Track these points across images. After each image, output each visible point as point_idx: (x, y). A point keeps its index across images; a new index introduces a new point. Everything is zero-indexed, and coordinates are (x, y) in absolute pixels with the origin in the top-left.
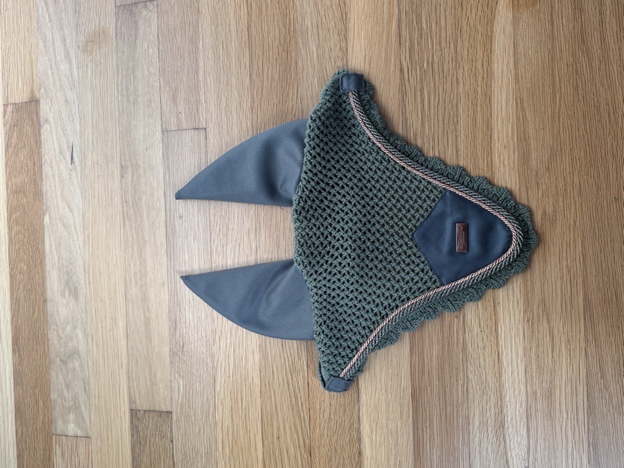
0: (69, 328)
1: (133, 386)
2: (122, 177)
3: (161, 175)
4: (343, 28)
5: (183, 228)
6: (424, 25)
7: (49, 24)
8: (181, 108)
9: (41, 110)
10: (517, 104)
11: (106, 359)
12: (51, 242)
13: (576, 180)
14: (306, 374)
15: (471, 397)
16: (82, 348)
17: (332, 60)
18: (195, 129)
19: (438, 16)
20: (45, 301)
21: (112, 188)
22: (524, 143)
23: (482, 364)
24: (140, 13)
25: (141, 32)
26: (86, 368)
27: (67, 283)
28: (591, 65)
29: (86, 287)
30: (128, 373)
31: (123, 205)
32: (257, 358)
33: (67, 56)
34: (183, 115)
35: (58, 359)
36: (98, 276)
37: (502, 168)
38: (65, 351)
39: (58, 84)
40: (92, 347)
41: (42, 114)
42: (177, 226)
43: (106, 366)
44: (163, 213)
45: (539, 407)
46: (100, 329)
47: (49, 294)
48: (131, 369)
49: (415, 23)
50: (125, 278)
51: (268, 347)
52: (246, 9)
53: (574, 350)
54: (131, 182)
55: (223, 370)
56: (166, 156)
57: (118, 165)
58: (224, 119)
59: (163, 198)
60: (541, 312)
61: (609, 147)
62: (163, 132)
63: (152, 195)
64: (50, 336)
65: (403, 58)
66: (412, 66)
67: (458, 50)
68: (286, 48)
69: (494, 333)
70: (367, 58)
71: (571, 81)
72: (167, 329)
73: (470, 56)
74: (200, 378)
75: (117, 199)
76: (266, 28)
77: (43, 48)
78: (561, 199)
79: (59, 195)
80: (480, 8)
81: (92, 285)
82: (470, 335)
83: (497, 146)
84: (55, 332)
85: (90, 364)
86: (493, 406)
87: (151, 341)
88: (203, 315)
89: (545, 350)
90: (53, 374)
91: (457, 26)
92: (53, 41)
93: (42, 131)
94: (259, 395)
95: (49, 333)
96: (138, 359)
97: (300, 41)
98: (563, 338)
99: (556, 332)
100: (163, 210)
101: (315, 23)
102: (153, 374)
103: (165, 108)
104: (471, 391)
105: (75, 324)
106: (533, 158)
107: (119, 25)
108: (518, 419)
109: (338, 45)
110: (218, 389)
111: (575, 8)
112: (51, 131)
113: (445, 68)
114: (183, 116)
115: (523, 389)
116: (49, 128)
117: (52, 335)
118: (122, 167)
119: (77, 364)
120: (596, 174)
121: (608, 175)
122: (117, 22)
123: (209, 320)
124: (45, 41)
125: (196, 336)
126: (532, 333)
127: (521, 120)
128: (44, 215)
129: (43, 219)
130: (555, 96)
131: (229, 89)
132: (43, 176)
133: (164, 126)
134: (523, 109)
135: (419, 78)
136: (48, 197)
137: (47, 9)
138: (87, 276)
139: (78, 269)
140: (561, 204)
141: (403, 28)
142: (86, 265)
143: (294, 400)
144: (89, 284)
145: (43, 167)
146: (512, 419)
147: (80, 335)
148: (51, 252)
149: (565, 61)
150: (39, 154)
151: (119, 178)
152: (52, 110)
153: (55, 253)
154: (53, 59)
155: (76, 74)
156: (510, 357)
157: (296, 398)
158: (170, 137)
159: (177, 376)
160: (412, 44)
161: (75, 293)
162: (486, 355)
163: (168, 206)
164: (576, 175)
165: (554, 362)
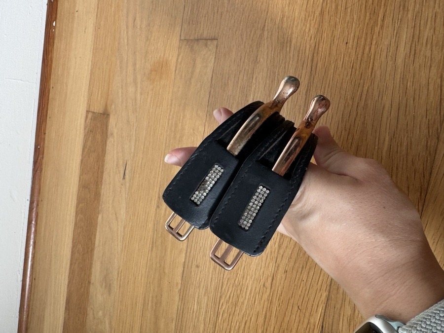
0: (101, 313)
5: (198, 278)
7: (126, 47)
9: (110, 125)
12: (100, 238)
24: (200, 51)
25: (197, 70)
27: (105, 277)
29: (117, 288)
33: (135, 81)
36: (126, 284)
39: (125, 104)
42: (193, 273)
57: (157, 195)
75: (150, 225)
77: (119, 68)
79: (111, 202)
92: (127, 64)
93: (108, 142)
105: (105, 313)
107: (180, 59)
112: (114, 145)
116: (113, 141)
118: (159, 198)
122: (178, 55)
128: (99, 213)
129: (98, 217)
132: (103, 181)
136: (104, 200)
137: (127, 33)
138: (119, 279)
139: (114, 270)
142: (120, 271)
145: (104, 174)
147: (107, 324)
148: (99, 246)
150: (103, 161)
152: (117, 126)
153: (101, 248)
154: (125, 81)
161: (108, 287)
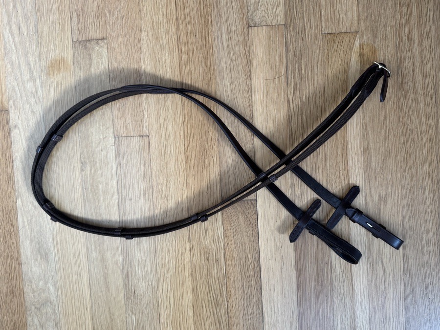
0: (41, 284)
1: (97, 323)
2: (82, 170)
3: (114, 169)
4: (248, 70)
5: (133, 207)
6: (303, 72)
7: (15, 51)
8: (129, 121)
9: (11, 119)
10: (363, 126)
11: (74, 305)
12: (23, 220)
13: (399, 175)
14: (226, 307)
15: (335, 313)
16: (53, 297)
17: (241, 92)
18: (140, 136)
19: (313, 66)
20: (20, 264)
21: (74, 179)
22: (368, 151)
23: (342, 292)
24: (93, 48)
25: (94, 62)
26: (57, 312)
27: (39, 250)
28: (407, 103)
29: (55, 253)
30: (92, 313)
31: (83, 191)
32: (191, 297)
33: (32, 78)
34: (131, 125)
35: (33, 307)
36: (65, 244)
37: (354, 167)
38: (38, 301)
39: (25, 98)
40: (62, 296)
41: (11, 121)
42: (127, 206)
43: (74, 309)
44: (116, 197)
45: (377, 316)
46: (68, 283)
47: (23, 259)
48: (94, 311)
49: (297, 70)
50: (87, 245)
51: (199, 290)
52: (177, 52)
53: (397, 280)
54: (90, 174)
55: (165, 308)
56: (118, 156)
57: (79, 162)
58: (163, 129)
59: (116, 186)
60: (378, 258)
61: (418, 155)
62: (115, 138)
63: (107, 184)
64: (25, 290)
65: (289, 93)
66: (295, 99)
67: (326, 90)
68: (207, 82)
69: (349, 272)
70: (265, 92)
71: (396, 113)
72: (121, 280)
73: (333, 94)
74: (148, 314)
75: (78, 187)
76: (193, 67)
77: (10, 70)
78: (390, 187)
80: (340, 62)
81: (60, 250)
82: (335, 274)
83: (351, 153)
84: (30, 287)
85: (61, 309)
86: (349, 318)
87: (109, 290)
88: (149, 269)
89: (381, 281)
90: (29, 318)
91: (325, 73)
92: (19, 65)
93: (12, 134)
94: (192, 322)
95: (24, 288)
96: (100, 303)
97: (218, 78)
98: (391, 273)
99: (387, 270)
100: (116, 194)
101: (228, 66)
102: (112, 312)
103: (116, 120)
104: (335, 309)
105: (47, 280)
106: (373, 161)
107: (76, 56)
108: (364, 325)
109: (245, 83)
110: (162, 320)
111: (398, 67)
112: (20, 135)
113: (317, 101)
114: (130, 127)
115: (367, 307)
116: (18, 132)
117: (28, 290)
118: (82, 163)
119: (49, 310)
120: (410, 171)
121: (417, 173)
122: (74, 53)
123: (154, 272)
124: (12, 64)
125: (144, 284)
126: (373, 271)
127: (366, 136)
128: (16, 199)
129: (16, 202)
130: (386, 122)
131: (166, 108)
132: (15, 169)
133: (116, 133)
134: (366, 129)
135: (300, 107)
136: (20, 185)
137: (13, 39)
138: (55, 244)
139: (48, 239)
140: (390, 190)
141: (289, 73)
142: (55, 236)
143: (218, 324)
144: (58, 251)
145: (14, 162)
146: (360, 325)
147: (51, 288)
148: (24, 227)
149: (392, 100)
150: (10, 152)
151: (80, 171)
152: (20, 118)
153: (27, 227)
154: (20, 79)
155: (41, 91)
156: (359, 287)
157: (220, 323)
158: (120, 142)
159: (130, 313)
160: (295, 84)
161: (46, 257)
162: (345, 286)
163: (120, 191)
164: (399, 172)
165: (385, 288)
